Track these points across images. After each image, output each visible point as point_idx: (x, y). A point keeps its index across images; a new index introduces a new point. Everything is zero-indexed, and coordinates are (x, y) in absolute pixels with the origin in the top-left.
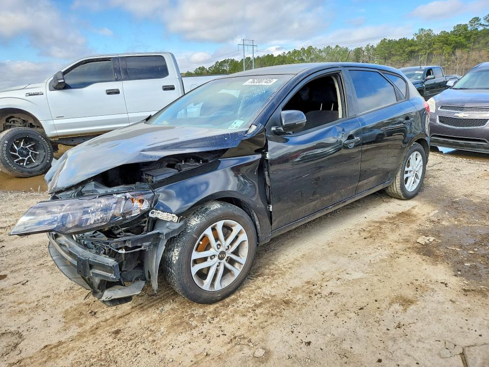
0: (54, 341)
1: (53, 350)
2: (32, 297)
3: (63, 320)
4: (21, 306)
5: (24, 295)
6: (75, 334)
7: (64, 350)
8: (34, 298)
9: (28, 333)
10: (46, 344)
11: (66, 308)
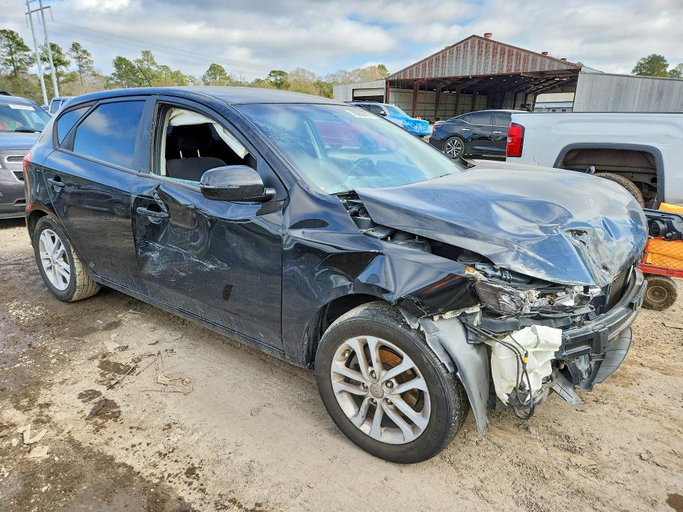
0: (656, 372)
1: (662, 368)
2: (650, 426)
3: (634, 383)
4: (670, 426)
5: (657, 437)
6: (634, 366)
7: (654, 364)
8: (648, 422)
9: (676, 396)
10: (664, 376)
11: (622, 389)
